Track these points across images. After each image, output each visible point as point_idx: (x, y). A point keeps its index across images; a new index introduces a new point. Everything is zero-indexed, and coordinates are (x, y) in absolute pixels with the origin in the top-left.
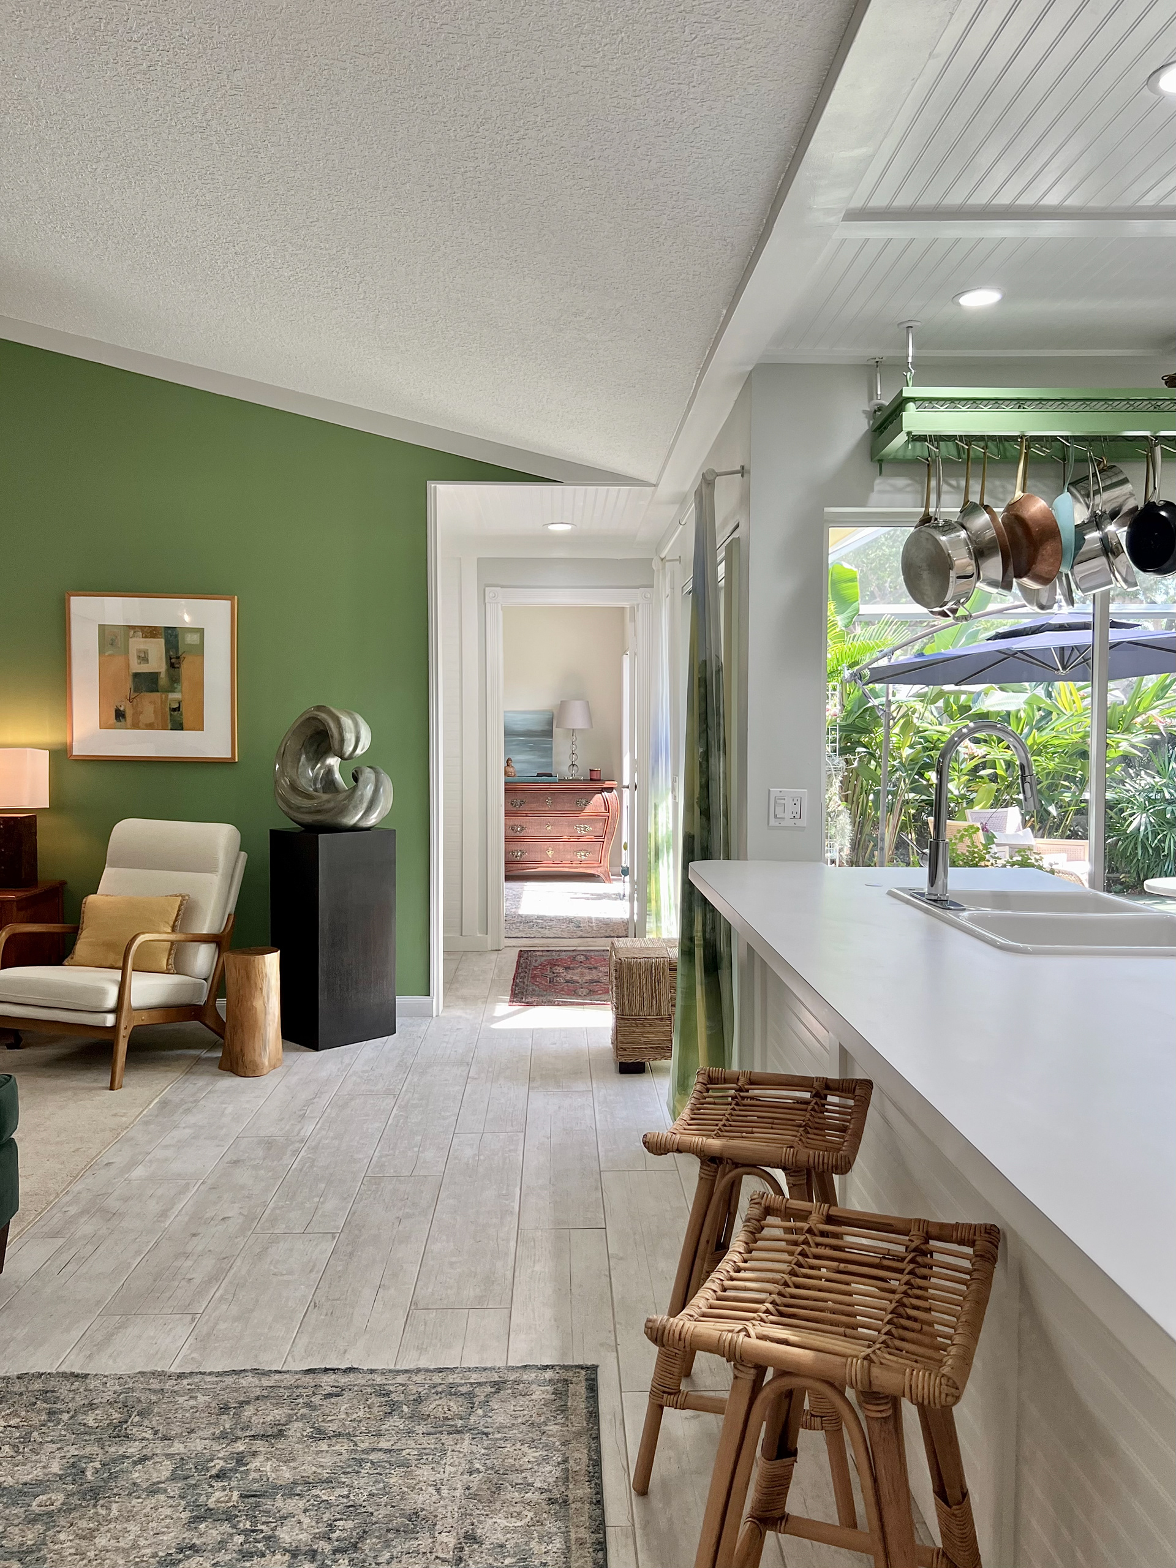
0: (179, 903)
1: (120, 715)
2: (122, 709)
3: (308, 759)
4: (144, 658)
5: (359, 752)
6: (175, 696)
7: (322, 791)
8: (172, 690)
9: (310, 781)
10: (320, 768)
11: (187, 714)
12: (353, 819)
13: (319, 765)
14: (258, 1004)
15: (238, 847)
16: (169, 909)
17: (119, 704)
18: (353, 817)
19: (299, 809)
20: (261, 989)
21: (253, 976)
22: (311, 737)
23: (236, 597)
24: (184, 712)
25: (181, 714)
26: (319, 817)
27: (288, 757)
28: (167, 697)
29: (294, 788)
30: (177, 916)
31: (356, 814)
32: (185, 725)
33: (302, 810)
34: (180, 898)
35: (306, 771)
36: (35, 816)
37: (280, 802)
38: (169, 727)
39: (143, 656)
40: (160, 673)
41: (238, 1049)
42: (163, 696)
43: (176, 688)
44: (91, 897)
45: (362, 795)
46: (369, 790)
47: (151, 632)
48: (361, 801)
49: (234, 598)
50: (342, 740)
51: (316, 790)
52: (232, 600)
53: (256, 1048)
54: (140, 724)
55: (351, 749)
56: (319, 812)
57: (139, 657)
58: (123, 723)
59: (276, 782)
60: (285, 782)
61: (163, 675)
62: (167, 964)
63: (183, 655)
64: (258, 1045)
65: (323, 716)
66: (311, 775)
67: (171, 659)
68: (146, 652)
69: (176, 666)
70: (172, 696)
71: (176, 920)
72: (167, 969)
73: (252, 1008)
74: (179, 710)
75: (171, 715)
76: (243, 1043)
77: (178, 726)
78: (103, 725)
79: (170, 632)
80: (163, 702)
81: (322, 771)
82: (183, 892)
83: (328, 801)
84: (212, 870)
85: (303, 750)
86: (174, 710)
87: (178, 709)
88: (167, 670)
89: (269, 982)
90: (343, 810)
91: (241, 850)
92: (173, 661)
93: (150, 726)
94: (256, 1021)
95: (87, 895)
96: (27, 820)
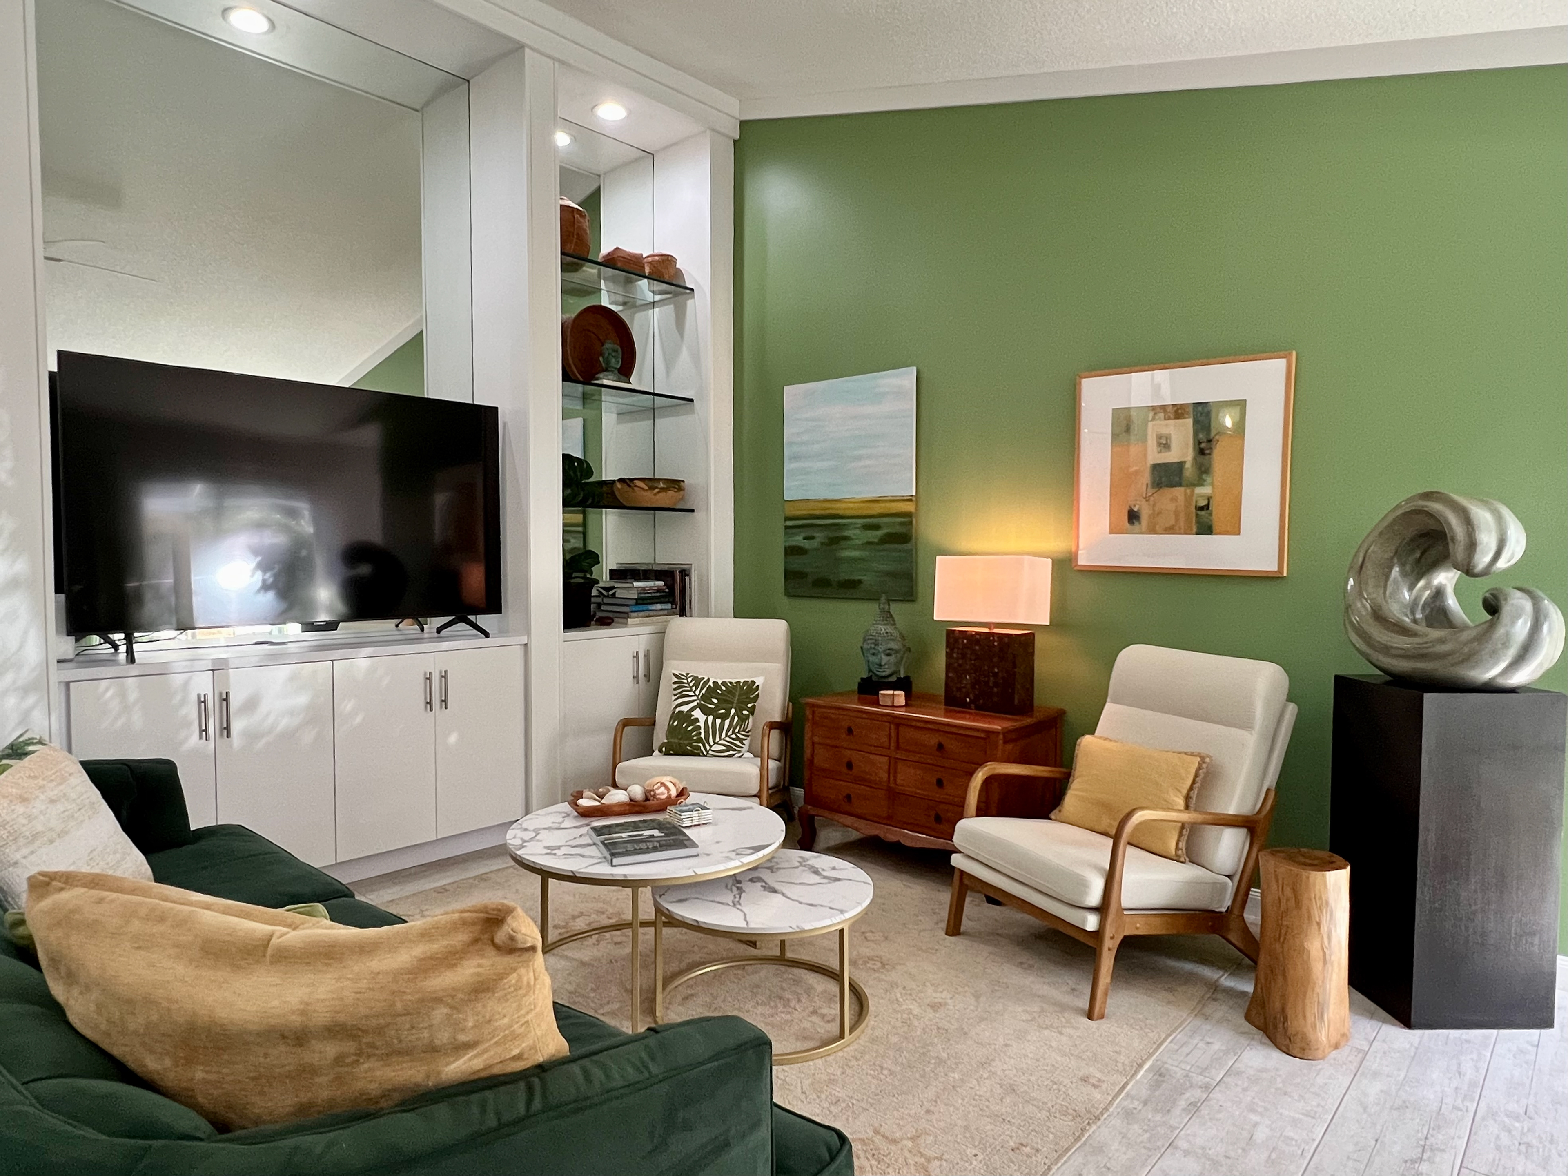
0: (1196, 765)
1: (1133, 517)
2: (1135, 509)
3: (1404, 574)
4: (1164, 445)
5: (1502, 564)
6: (1206, 490)
7: (1424, 624)
8: (1200, 483)
9: (1405, 606)
10: (1425, 588)
11: (1218, 514)
12: (1490, 673)
13: (1421, 583)
14: (1313, 947)
15: (1285, 697)
16: (1182, 771)
17: (1134, 503)
18: (1488, 670)
19: (1386, 650)
20: (1319, 924)
21: (1305, 902)
22: (1412, 540)
23: (1294, 353)
24: (1214, 513)
25: (1211, 514)
26: (1421, 665)
27: (1370, 570)
28: (1193, 491)
29: (1379, 616)
30: (1194, 782)
31: (1495, 664)
32: (1215, 527)
33: (1393, 652)
34: (1199, 759)
35: (1397, 590)
36: (1033, 634)
37: (1354, 638)
38: (1194, 530)
39: (1164, 442)
40: (1185, 462)
41: (1278, 1005)
42: (1188, 491)
43: (1205, 481)
44: (1087, 739)
45: (1508, 635)
46: (1521, 629)
47: (1178, 411)
48: (1506, 645)
49: (1290, 354)
50: (1472, 545)
51: (1415, 621)
52: (1287, 356)
53: (1308, 1014)
54: (1157, 528)
55: (1487, 559)
56: (1423, 657)
57: (1159, 444)
58: (1137, 526)
59: (1348, 607)
60: (1363, 607)
61: (1188, 465)
62: (1177, 848)
63: (1217, 437)
64: (1312, 1011)
65: (1436, 507)
66: (1408, 598)
67: (1200, 443)
68: (1168, 437)
69: (1207, 452)
70: (1199, 490)
71: (1191, 789)
72: (1176, 855)
73: (1302, 951)
74: (1208, 509)
75: (1197, 515)
76: (1284, 997)
77: (1206, 529)
78: (1114, 530)
79: (1200, 409)
80: (1188, 499)
81: (1428, 592)
82: (1203, 752)
83: (1442, 641)
84: (1247, 725)
85: (1395, 560)
86: (1201, 508)
87: (1207, 507)
88: (1195, 459)
89: (1331, 915)
90: (1470, 658)
91: (1289, 699)
92: (1203, 445)
93: (1170, 530)
94: (1308, 970)
95: (1083, 735)
96: (1023, 638)
